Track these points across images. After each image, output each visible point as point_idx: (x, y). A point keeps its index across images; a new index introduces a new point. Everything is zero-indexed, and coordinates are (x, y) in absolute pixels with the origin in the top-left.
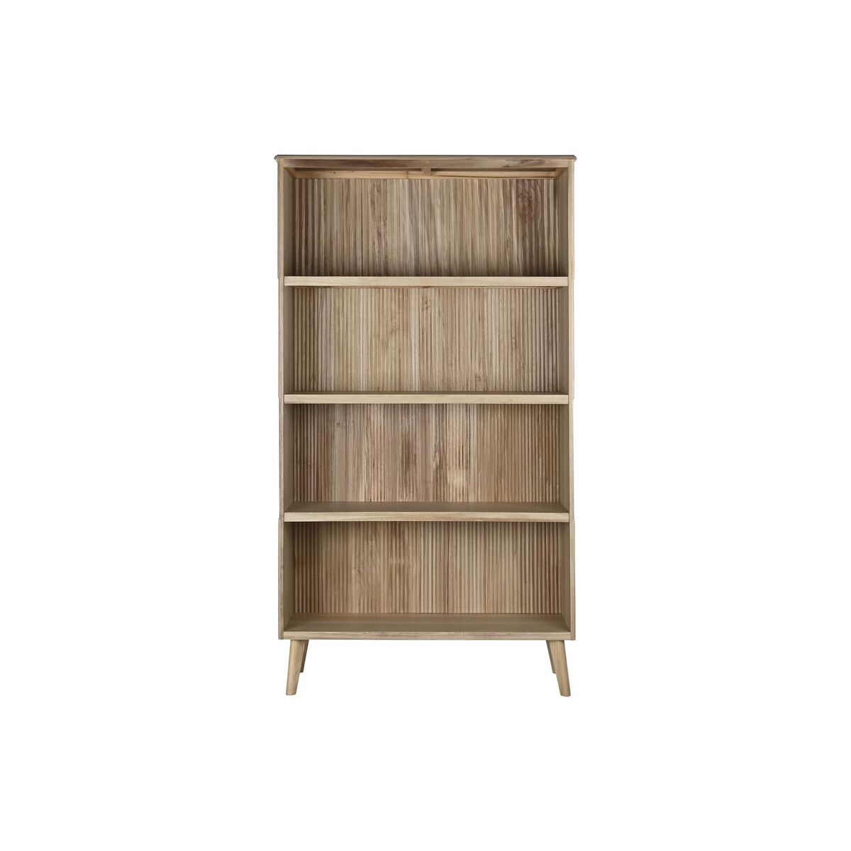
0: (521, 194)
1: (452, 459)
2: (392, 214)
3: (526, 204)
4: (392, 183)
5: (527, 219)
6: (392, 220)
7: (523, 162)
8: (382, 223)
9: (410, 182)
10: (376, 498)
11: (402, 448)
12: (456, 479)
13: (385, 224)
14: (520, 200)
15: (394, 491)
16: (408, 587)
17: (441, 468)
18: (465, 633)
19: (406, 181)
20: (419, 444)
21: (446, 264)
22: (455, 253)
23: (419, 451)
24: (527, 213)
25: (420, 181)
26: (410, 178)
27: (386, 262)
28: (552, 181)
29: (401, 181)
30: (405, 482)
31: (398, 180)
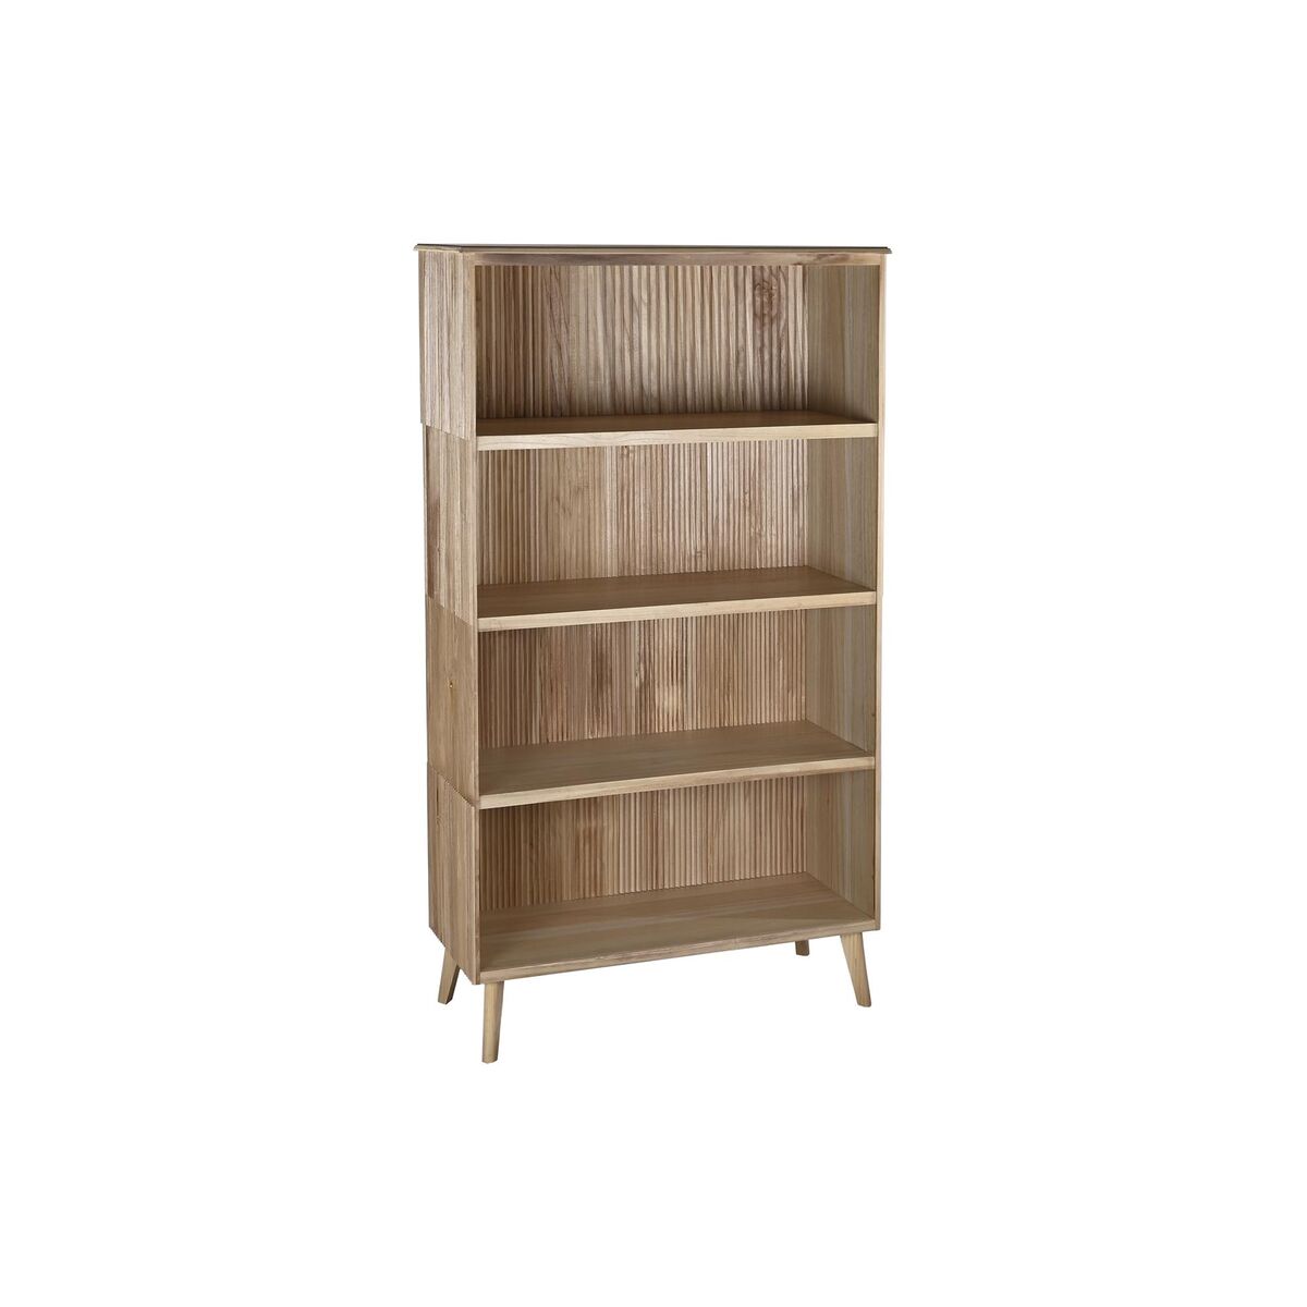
0: (759, 284)
1: (661, 671)
3: (765, 300)
5: (767, 320)
6: (578, 324)
7: (820, 257)
8: (564, 328)
10: (555, 737)
11: (593, 662)
12: (668, 700)
14: (757, 292)
15: (581, 725)
16: (601, 859)
17: (646, 687)
18: (737, 940)
20: (616, 653)
21: (654, 388)
23: (616, 662)
24: (766, 312)
30: (597, 709)
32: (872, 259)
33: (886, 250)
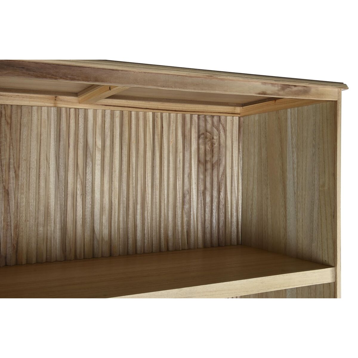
0: (203, 134)
2: (28, 161)
3: (208, 148)
4: (30, 113)
5: (209, 166)
6: (29, 169)
7: (284, 87)
8: (12, 174)
9: (59, 110)
13: (17, 176)
14: (201, 141)
19: (53, 111)
22: (118, 217)
24: (208, 159)
25: (72, 111)
26: (59, 105)
27: (17, 236)
28: (236, 119)
29: (45, 109)
31: (40, 108)
32: (329, 94)
33: (342, 86)
